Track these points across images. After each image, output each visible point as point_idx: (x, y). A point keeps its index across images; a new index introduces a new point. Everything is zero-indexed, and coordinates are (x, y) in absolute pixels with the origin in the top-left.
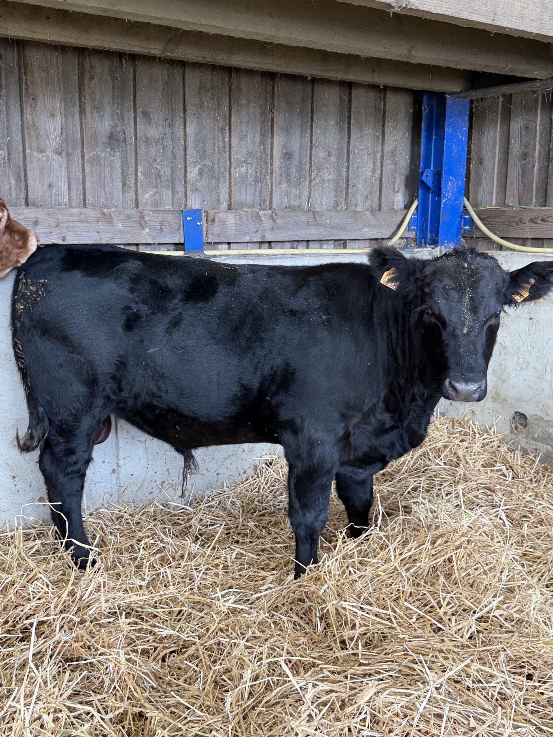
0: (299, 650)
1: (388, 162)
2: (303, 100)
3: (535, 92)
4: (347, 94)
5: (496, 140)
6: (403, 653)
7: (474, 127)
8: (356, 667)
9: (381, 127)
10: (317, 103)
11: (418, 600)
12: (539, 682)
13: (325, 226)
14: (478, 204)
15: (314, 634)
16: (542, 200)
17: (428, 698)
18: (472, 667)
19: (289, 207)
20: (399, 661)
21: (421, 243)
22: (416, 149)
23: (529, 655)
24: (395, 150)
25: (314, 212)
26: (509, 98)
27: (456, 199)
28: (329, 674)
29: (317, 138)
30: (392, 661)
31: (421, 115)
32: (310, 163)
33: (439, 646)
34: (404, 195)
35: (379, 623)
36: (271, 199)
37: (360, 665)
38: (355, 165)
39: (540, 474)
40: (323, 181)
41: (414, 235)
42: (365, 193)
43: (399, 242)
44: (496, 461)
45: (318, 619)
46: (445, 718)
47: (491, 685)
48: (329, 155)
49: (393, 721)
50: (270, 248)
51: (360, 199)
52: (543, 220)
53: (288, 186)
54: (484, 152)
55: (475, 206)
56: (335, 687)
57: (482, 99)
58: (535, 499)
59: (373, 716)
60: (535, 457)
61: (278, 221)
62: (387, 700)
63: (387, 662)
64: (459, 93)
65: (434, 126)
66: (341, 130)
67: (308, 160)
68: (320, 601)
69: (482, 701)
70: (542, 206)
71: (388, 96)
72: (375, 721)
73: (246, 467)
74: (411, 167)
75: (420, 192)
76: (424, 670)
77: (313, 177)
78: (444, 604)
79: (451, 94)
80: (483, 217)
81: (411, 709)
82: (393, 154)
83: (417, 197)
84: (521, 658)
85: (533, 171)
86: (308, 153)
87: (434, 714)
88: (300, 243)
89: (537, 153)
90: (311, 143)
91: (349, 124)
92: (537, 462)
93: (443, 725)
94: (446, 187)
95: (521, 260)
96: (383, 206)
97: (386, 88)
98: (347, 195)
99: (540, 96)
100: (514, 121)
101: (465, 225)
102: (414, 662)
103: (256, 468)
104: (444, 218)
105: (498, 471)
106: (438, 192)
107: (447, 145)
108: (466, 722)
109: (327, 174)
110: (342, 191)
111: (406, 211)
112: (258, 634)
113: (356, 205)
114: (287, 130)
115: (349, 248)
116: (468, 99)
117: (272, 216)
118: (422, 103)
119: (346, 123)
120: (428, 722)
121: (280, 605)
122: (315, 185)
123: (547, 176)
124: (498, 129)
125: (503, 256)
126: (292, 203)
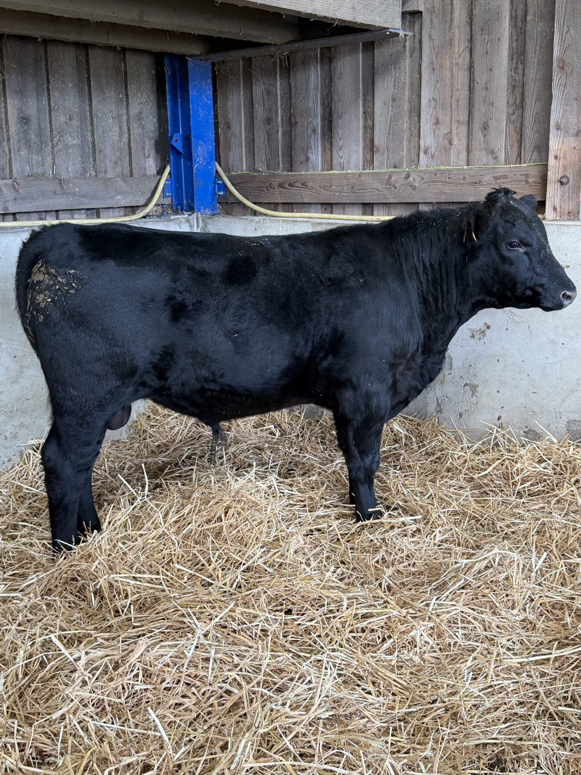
0: (74, 625)
1: (135, 126)
2: (36, 60)
3: (272, 56)
4: (84, 54)
5: (240, 104)
6: (173, 610)
7: (219, 90)
8: (129, 631)
9: (123, 89)
10: (51, 64)
11: (188, 561)
12: (298, 614)
13: (74, 194)
14: (229, 169)
15: (89, 609)
16: (288, 165)
17: (195, 645)
18: (237, 611)
19: (32, 175)
20: (169, 617)
21: (177, 209)
22: (163, 112)
23: (288, 592)
24: (141, 113)
25: (60, 180)
26: (248, 62)
27: (208, 164)
28: (103, 641)
29: (56, 101)
30: (164, 619)
31: (164, 77)
32: (51, 127)
33: (206, 598)
34: (155, 160)
35: (151, 588)
36: (11, 167)
37: (134, 627)
38: (100, 130)
39: (305, 429)
40: (67, 147)
41: (170, 202)
42: (114, 159)
43: (155, 209)
44: (265, 421)
45: (92, 594)
46: (212, 661)
47: (254, 624)
48: (71, 119)
49: (164, 671)
50: (15, 220)
51: (109, 165)
52: (290, 185)
53: (29, 152)
54: (230, 116)
55: (227, 171)
56: (108, 651)
57: (223, 62)
58: (300, 453)
59: (145, 671)
60: (300, 413)
61: (21, 191)
62: (158, 654)
63: (159, 620)
64: (199, 55)
65: (179, 89)
66: (80, 93)
67: (48, 125)
68: (92, 577)
69: (246, 640)
70: (288, 171)
71: (127, 57)
72: (147, 675)
73: (10, 454)
74: (160, 131)
75: (171, 157)
76: (192, 621)
77: (55, 143)
78: (213, 560)
79: (192, 56)
80: (235, 182)
81: (180, 658)
82: (139, 116)
83: (169, 162)
84: (281, 596)
85: (277, 136)
86: (48, 117)
87: (202, 659)
88: (48, 214)
89: (280, 118)
90: (50, 106)
91: (89, 87)
92: (302, 418)
93: (211, 667)
94: (196, 152)
95: (272, 225)
96: (134, 172)
97: (124, 50)
98: (94, 160)
99: (278, 60)
100: (256, 85)
101: (219, 190)
102: (183, 615)
103: (21, 454)
104: (198, 183)
105: (266, 430)
106: (189, 157)
107: (193, 108)
108: (230, 660)
109: (70, 139)
110: (89, 157)
111: (159, 177)
112: (30, 617)
113: (106, 172)
114: (21, 93)
115: (103, 218)
116: (210, 62)
117: (14, 186)
118: (164, 64)
119: (86, 85)
120: (196, 667)
121: (52, 587)
122: (58, 151)
123: (291, 141)
124: (242, 94)
125: (256, 222)
126: (35, 171)
